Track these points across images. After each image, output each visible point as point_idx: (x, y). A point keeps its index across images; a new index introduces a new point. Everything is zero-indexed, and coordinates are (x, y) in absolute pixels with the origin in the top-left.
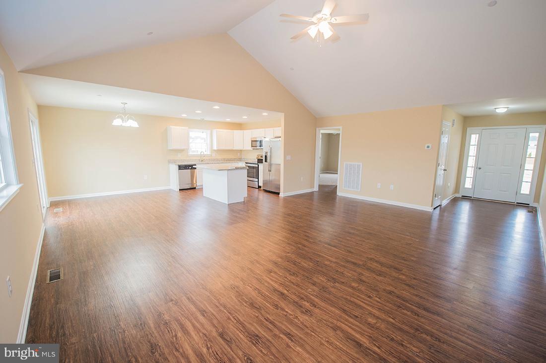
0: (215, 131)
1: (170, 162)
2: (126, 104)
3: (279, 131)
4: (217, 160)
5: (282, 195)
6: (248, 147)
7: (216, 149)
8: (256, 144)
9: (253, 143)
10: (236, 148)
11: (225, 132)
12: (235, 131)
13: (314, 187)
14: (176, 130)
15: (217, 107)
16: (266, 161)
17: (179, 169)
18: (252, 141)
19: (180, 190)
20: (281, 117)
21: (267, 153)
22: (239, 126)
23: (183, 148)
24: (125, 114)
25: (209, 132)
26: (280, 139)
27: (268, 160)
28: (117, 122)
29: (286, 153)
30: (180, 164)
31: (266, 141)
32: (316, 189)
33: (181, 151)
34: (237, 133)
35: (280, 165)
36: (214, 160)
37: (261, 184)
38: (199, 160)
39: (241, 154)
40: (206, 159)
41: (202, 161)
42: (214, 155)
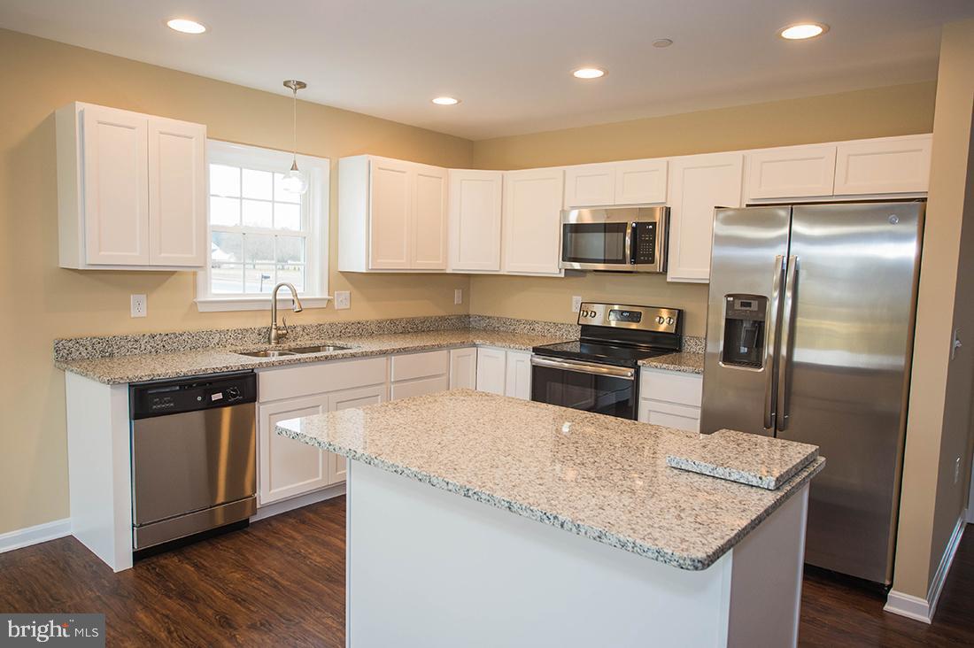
4: (361, 329)
11: (411, 178)
18: (572, 229)
30: (142, 374)
36: (345, 330)
38: (265, 334)
39: (466, 295)
40: (304, 328)
41: (279, 338)
42: (342, 299)
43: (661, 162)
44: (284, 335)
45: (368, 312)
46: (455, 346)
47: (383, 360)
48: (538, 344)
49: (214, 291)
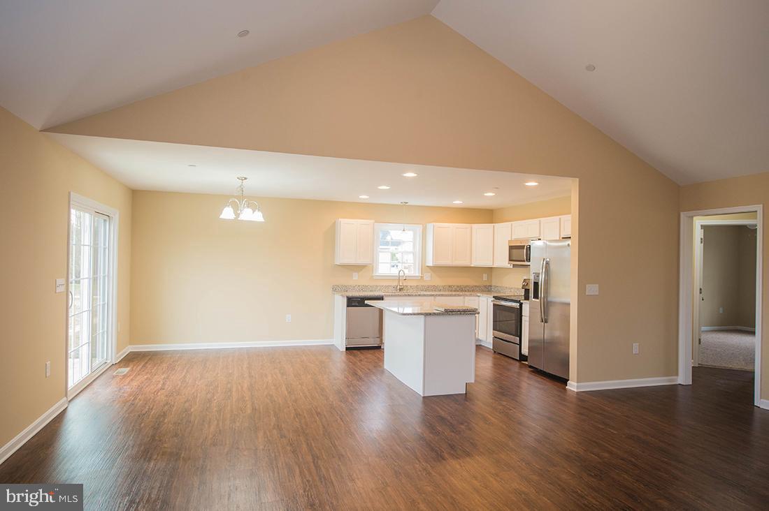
0: (430, 226)
1: (335, 289)
2: (246, 179)
3: (568, 223)
4: (435, 288)
5: (573, 386)
6: (502, 261)
7: (431, 265)
8: (520, 253)
9: (514, 251)
10: (476, 263)
11: (452, 230)
12: (475, 226)
13: (677, 375)
14: (350, 228)
15: (410, 175)
16: (536, 296)
17: (348, 306)
18: (511, 248)
19: (347, 349)
20: (570, 188)
21: (537, 275)
22: (489, 215)
23: (360, 261)
24: (240, 198)
25: (419, 228)
26: (569, 242)
27: (541, 294)
28: (228, 213)
29: (584, 277)
30: (351, 294)
31: (538, 248)
32: (683, 377)
33: (359, 268)
34: (481, 230)
35: (569, 304)
36: (428, 288)
37: (525, 351)
38: (395, 287)
39: (490, 277)
40: (411, 287)
41: (400, 289)
42: (427, 277)
43: (536, 221)
44: (402, 289)
45: (438, 282)
46: (467, 296)
47: (433, 298)
48: (496, 295)
49: (380, 272)
